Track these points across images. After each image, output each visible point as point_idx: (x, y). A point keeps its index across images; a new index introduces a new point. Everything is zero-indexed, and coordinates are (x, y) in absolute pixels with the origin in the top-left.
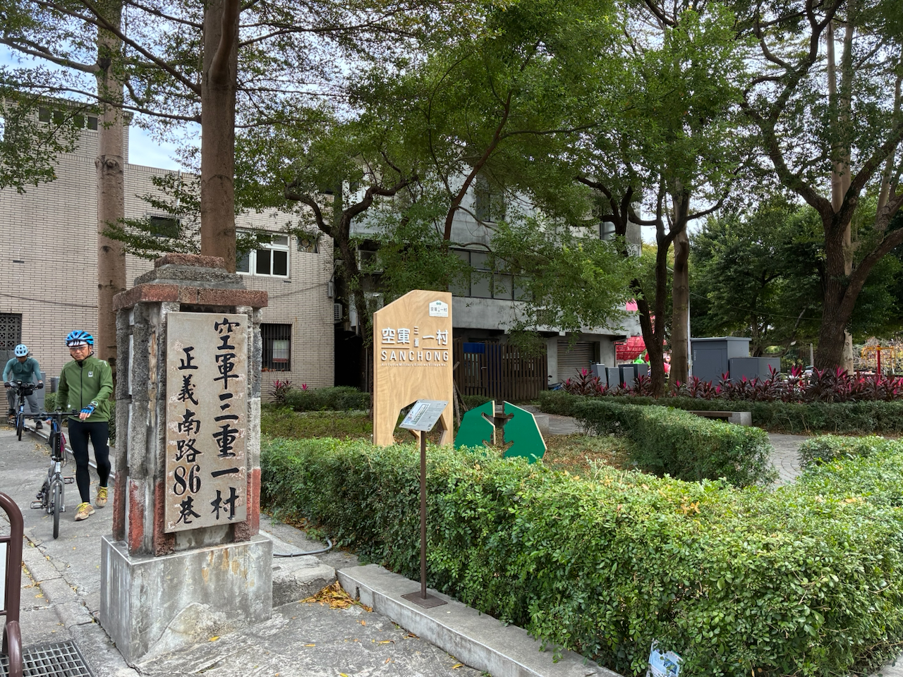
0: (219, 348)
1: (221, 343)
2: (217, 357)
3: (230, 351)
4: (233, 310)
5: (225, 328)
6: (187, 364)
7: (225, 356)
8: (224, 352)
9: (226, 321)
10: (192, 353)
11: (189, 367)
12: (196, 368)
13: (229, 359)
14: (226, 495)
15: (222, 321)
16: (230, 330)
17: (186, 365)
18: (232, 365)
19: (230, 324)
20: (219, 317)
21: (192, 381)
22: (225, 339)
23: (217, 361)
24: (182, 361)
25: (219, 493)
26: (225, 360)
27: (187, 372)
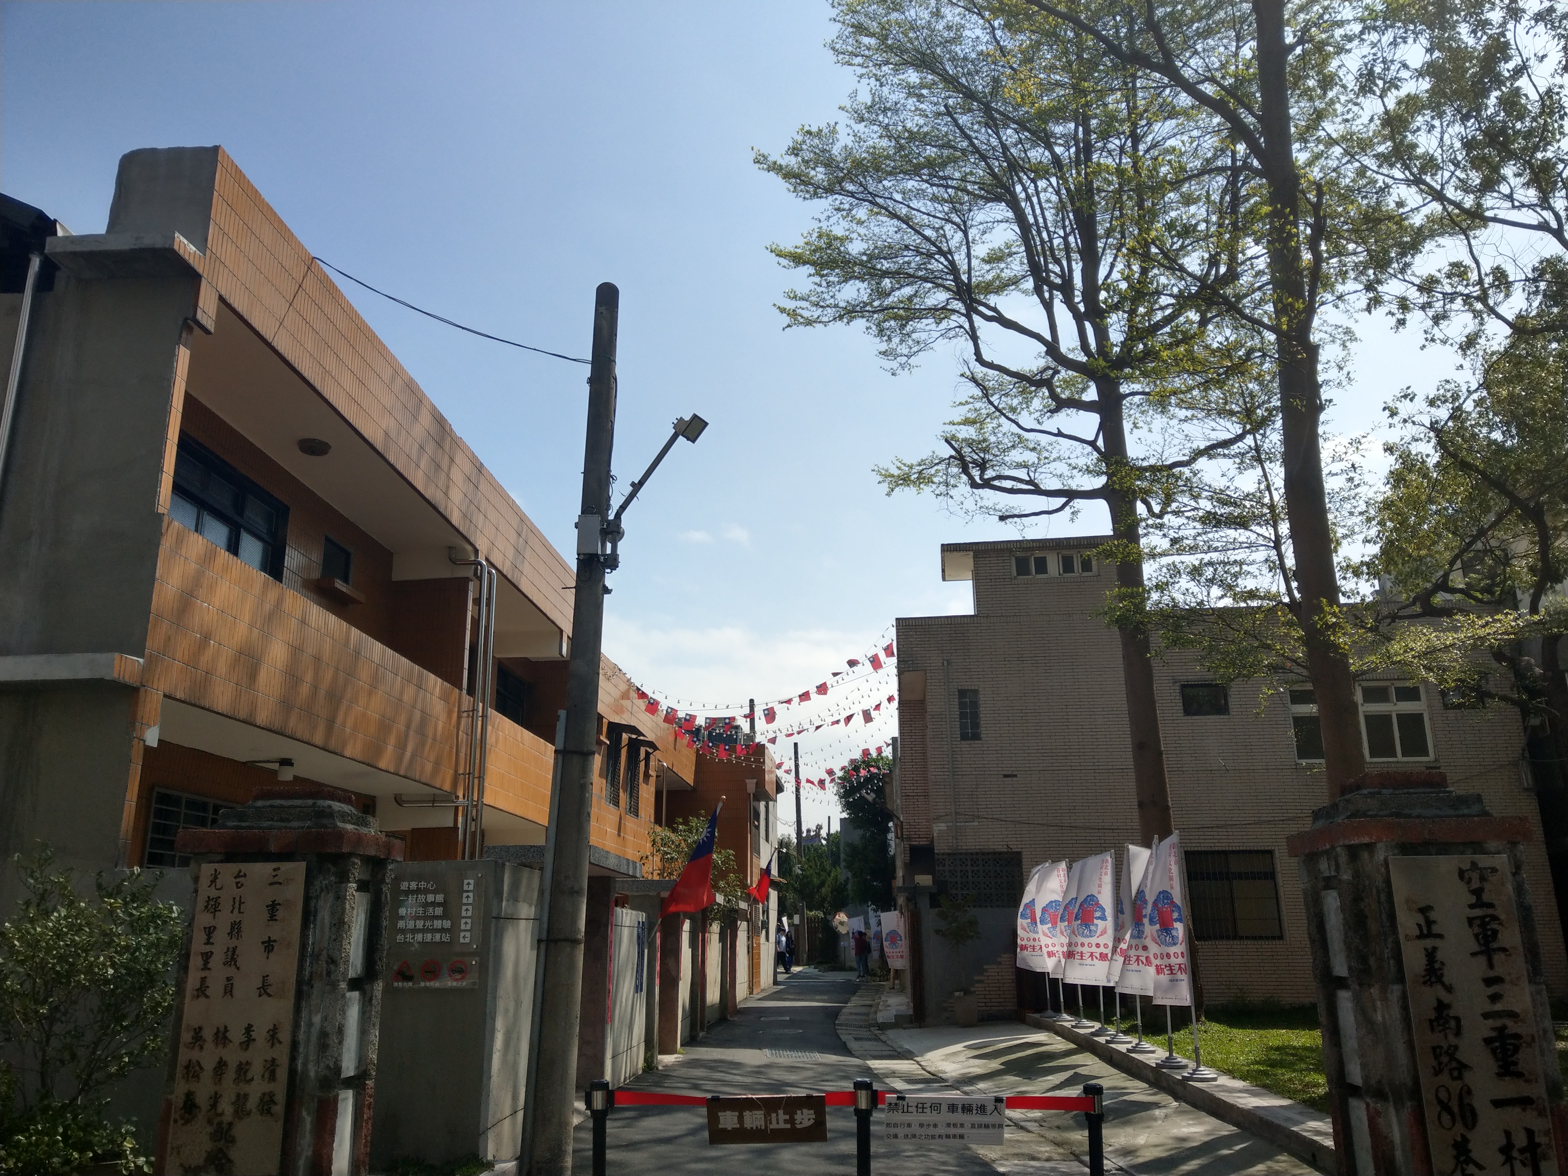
0: (1472, 906)
1: (1473, 899)
2: (1470, 921)
3: (1490, 911)
4: (1478, 847)
5: (1475, 876)
6: (1427, 930)
7: (1482, 918)
8: (1478, 912)
9: (1474, 864)
10: (1433, 915)
11: (1430, 935)
12: (1440, 936)
13: (1489, 923)
14: (1520, 1140)
15: (1468, 866)
16: (1483, 879)
17: (1425, 932)
18: (1495, 932)
19: (1481, 869)
20: (1464, 861)
21: (1439, 956)
22: (1478, 893)
23: (1471, 925)
24: (1419, 926)
25: (1508, 1134)
26: (1483, 925)
27: (1429, 943)
